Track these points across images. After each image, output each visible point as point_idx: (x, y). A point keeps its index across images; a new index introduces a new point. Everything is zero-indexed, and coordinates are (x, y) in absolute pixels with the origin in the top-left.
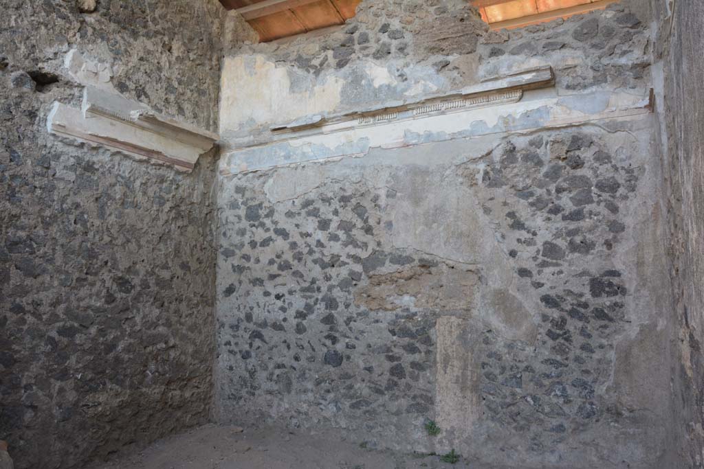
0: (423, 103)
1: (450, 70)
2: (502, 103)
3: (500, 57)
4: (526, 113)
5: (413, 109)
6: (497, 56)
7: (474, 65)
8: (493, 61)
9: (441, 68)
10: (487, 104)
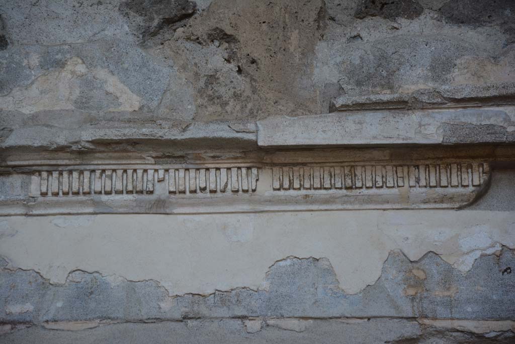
0: (82, 153)
1: (197, 41)
2: (405, 203)
3: (403, 21)
4: (498, 257)
5: (28, 171)
6: (391, 17)
7: (294, 36)
8: (375, 35)
9: (160, 27)
10: (345, 200)
